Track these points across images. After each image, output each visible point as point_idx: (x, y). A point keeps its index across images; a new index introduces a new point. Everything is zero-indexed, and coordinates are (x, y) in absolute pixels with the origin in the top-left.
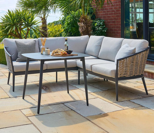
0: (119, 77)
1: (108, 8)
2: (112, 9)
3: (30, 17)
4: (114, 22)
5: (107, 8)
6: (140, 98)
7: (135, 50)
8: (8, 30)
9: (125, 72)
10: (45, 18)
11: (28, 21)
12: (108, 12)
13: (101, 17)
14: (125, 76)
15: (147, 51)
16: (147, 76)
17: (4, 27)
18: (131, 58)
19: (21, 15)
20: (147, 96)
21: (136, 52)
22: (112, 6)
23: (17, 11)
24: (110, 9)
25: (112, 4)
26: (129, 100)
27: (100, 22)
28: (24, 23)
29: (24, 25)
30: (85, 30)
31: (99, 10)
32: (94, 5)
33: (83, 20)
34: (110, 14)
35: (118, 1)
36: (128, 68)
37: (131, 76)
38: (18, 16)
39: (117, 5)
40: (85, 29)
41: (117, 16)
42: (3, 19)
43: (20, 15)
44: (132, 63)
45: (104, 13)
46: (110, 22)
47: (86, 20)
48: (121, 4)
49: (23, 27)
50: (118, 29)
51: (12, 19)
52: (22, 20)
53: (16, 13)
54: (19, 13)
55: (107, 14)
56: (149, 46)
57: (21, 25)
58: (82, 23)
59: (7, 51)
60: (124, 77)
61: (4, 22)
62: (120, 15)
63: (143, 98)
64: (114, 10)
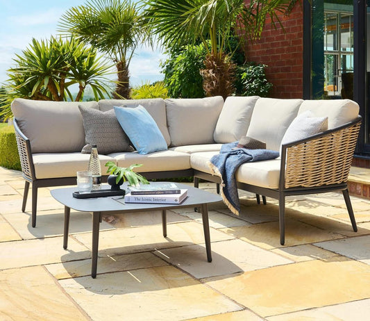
0: (287, 187)
1: (274, 37)
2: (282, 38)
3: (86, 57)
4: (287, 70)
5: (271, 36)
6: (338, 239)
7: (327, 122)
8: (30, 87)
9: (303, 175)
10: (125, 62)
11: (82, 65)
12: (273, 45)
13: (258, 58)
14: (303, 185)
15: (355, 126)
16: (360, 194)
17: (21, 80)
18: (316, 142)
19: (63, 51)
20: (356, 234)
21: (329, 129)
22: (283, 31)
23: (55, 41)
24: (278, 39)
25: (282, 27)
26: (311, 244)
27: (255, 70)
28: (71, 72)
29: (72, 75)
30: (218, 88)
31: (252, 42)
32: (241, 31)
33: (212, 63)
34: (278, 51)
35: (296, 20)
36: (310, 168)
37: (317, 185)
38: (56, 52)
39: (294, 29)
40: (216, 84)
41: (295, 55)
42: (19, 60)
43: (60, 50)
44: (319, 153)
45: (265, 50)
46: (277, 70)
47: (220, 62)
48: (304, 27)
49: (70, 81)
50: (296, 86)
51: (40, 61)
52: (67, 62)
53: (51, 46)
54: (58, 47)
55: (272, 52)
56: (359, 116)
57: (64, 74)
58: (211, 71)
59: (21, 130)
60: (300, 187)
61: (22, 67)
62: (302, 52)
63: (344, 238)
64: (288, 40)
